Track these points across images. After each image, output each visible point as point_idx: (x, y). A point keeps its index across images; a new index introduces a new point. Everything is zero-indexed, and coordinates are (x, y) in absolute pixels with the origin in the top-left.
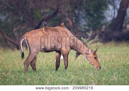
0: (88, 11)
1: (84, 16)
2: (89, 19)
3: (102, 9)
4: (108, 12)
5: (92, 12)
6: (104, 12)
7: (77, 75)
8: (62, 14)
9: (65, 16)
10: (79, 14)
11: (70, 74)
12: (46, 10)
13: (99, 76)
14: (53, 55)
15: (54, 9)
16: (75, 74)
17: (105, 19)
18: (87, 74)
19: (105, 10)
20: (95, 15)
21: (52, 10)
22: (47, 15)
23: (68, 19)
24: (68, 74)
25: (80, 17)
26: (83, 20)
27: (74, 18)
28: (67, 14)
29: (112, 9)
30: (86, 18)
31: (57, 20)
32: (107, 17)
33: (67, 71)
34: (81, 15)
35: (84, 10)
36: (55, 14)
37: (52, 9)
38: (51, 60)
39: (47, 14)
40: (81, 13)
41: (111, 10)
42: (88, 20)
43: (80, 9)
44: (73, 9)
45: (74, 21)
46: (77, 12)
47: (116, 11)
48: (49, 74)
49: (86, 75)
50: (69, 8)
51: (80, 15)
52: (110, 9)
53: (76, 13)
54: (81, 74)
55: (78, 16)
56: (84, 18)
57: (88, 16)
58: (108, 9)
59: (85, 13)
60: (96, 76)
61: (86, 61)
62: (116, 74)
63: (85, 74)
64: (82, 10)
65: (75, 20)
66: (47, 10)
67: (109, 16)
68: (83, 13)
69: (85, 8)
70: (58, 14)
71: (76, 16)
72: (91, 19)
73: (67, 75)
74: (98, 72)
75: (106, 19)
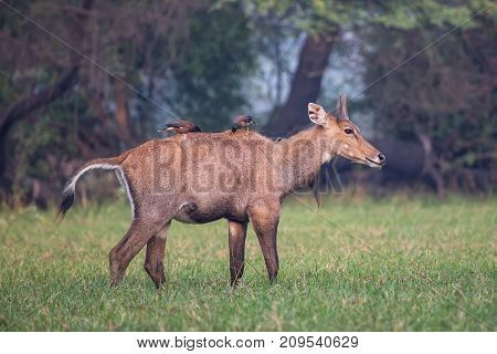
0: (183, 77)
1: (171, 94)
2: (188, 105)
3: (237, 71)
4: (256, 81)
5: (195, 82)
6: (244, 81)
7: (141, 308)
8: (91, 86)
9: (102, 95)
10: (151, 86)
11: (114, 305)
12: (31, 73)
13: (221, 313)
14: (53, 236)
15: (60, 70)
16: (131, 307)
17: (245, 108)
18: (175, 304)
19: (246, 74)
20: (211, 93)
21: (55, 74)
22: (37, 91)
23: (113, 107)
24: (108, 305)
25: (157, 98)
26: (166, 109)
27: (134, 102)
28: (107, 88)
29: (272, 72)
30: (179, 100)
31: (71, 107)
32: (252, 101)
33: (104, 294)
34: (160, 92)
35: (169, 73)
36: (65, 86)
37: (54, 68)
38: (47, 254)
39: (34, 86)
40: (159, 83)
41: (267, 76)
42: (184, 111)
43: (157, 71)
44: (131, 68)
45: (134, 113)
46: (145, 79)
47: (285, 78)
48: (38, 306)
49: (172, 310)
50: (115, 65)
51: (154, 93)
52: (262, 73)
53: (142, 84)
54: (155, 306)
55: (150, 96)
56: (168, 102)
57: (185, 97)
58: (257, 72)
59: (174, 85)
60: (209, 314)
61: (176, 258)
62: (279, 308)
63: (169, 306)
64: (162, 74)
65: (139, 108)
66: (38, 73)
67: (260, 97)
68: (166, 84)
69: (173, 67)
70: (76, 88)
71: (140, 96)
72: (196, 107)
73: (102, 307)
74: (217, 299)
75: (250, 107)
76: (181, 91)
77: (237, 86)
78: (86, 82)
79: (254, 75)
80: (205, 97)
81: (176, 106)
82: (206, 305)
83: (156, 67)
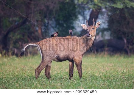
0: (57, 21)
1: (54, 25)
2: (58, 28)
3: (72, 19)
4: (77, 22)
5: (61, 22)
6: (74, 22)
7: (44, 85)
8: (31, 23)
9: (34, 25)
10: (48, 23)
11: (37, 84)
12: (15, 19)
13: (67, 87)
14: (20, 64)
15: (23, 18)
16: (41, 84)
17: (74, 30)
18: (54, 84)
19: (75, 20)
20: (65, 25)
21: (21, 19)
22: (16, 24)
23: (37, 29)
24: (35, 84)
25: (50, 26)
26: (52, 29)
27: (43, 28)
28: (36, 23)
29: (82, 20)
30: (56, 27)
31: (26, 29)
32: (76, 28)
33: (34, 81)
34: (51, 25)
35: (53, 19)
36: (24, 23)
37: (21, 17)
38: (18, 69)
39: (15, 22)
40: (50, 22)
41: (81, 21)
42: (57, 30)
43: (50, 19)
44: (43, 18)
45: (43, 30)
46: (46, 21)
48: (15, 83)
49: (53, 85)
50: (38, 17)
51: (49, 25)
52: (79, 20)
53: (46, 22)
54: (48, 85)
55: (48, 26)
56: (53, 27)
57: (58, 26)
58: (78, 20)
59: (55, 23)
60: (63, 87)
61: (54, 71)
62: (83, 85)
63: (52, 84)
64: (51, 20)
65: (45, 29)
66: (17, 19)
67: (79, 27)
68: (52, 23)
69: (54, 18)
70: (27, 23)
71: (45, 26)
72: (60, 29)
73: (33, 84)
74: (65, 83)
75: (76, 29)
76: (56, 25)
77: (72, 23)
78: (30, 21)
79: (77, 20)
80: (63, 26)
81: (55, 29)
82: (62, 84)
83: (49, 18)
